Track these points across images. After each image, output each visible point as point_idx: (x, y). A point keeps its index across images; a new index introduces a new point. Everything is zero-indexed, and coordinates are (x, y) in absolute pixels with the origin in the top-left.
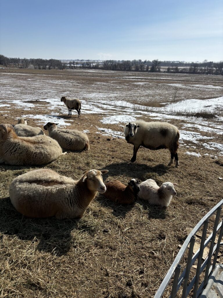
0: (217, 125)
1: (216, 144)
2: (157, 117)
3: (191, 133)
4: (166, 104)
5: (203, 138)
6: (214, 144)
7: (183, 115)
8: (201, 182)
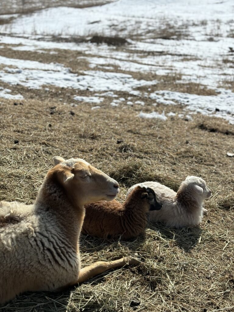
0: (141, 57)
1: (172, 94)
2: (20, 45)
3: (116, 77)
4: (12, 18)
5: (140, 84)
6: (168, 94)
7: (67, 40)
8: (208, 165)
